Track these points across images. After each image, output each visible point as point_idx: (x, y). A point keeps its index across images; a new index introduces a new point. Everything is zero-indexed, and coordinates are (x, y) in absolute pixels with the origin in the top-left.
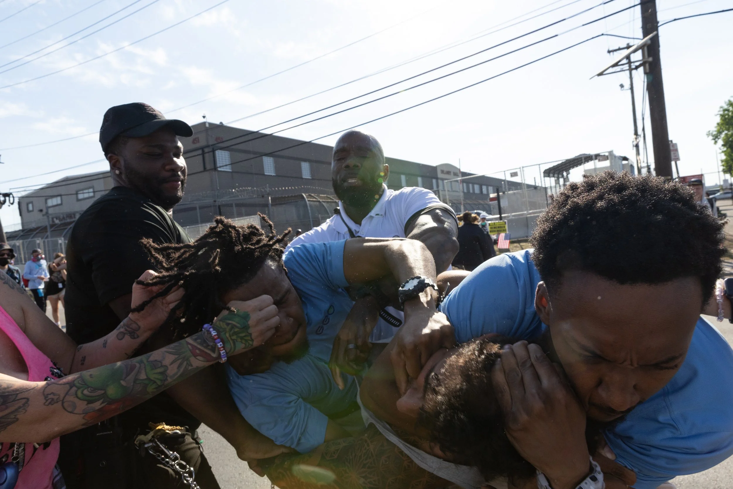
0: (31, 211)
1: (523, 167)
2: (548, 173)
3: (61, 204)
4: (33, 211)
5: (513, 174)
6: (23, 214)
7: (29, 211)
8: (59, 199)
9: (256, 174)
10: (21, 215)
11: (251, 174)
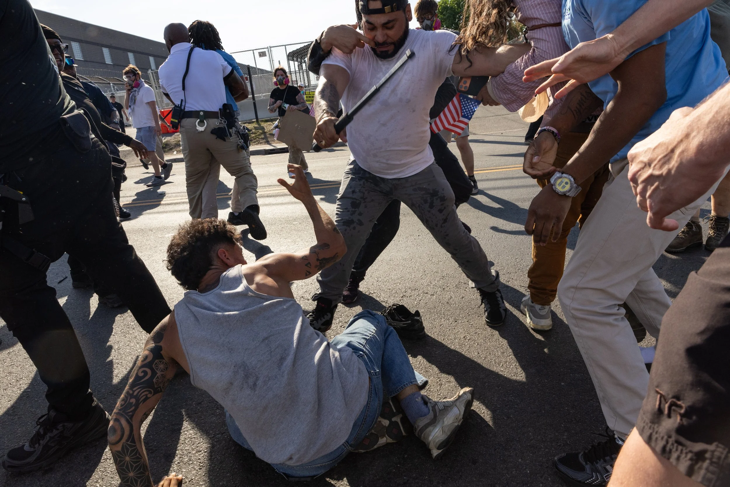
1: (270, 47)
2: (292, 56)
5: (261, 54)
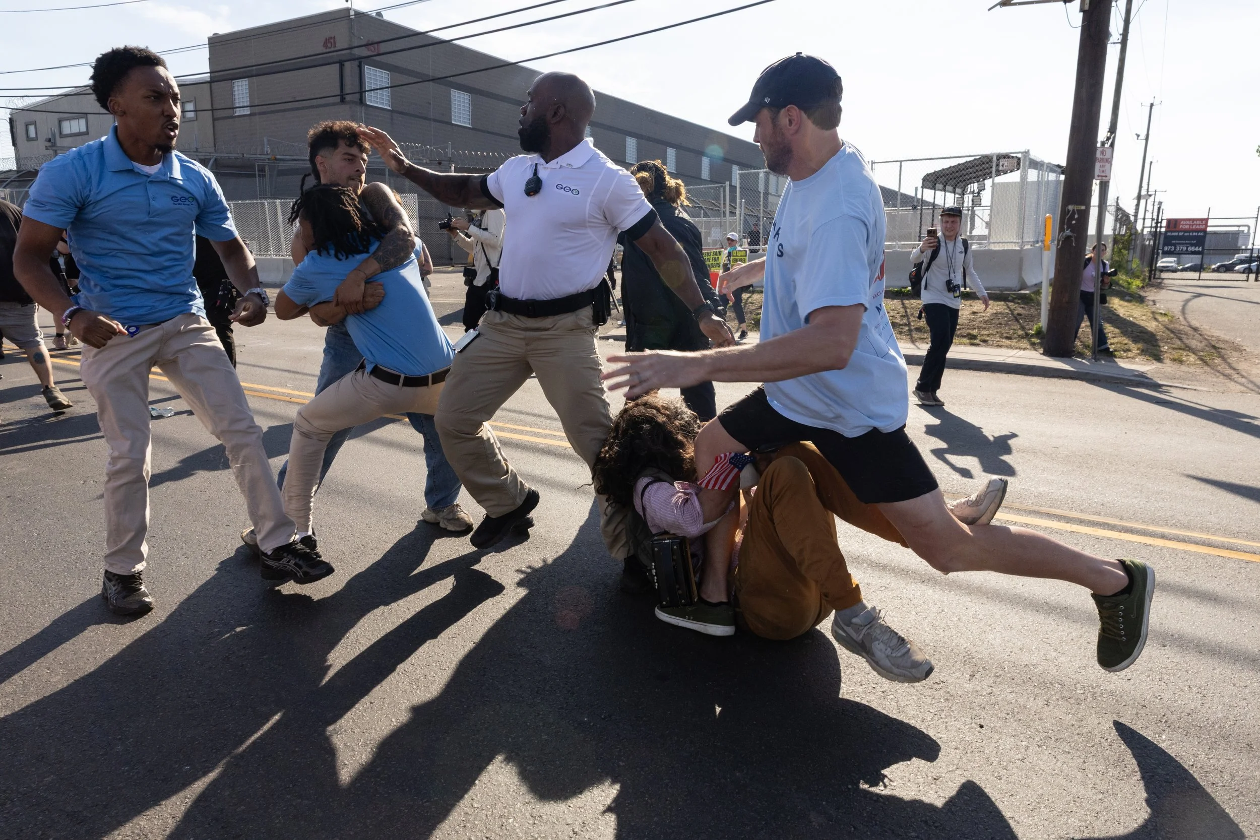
0: (32, 139)
2: (932, 181)
3: (87, 133)
4: (36, 139)
6: (18, 141)
7: (29, 139)
8: (83, 122)
9: (435, 120)
10: (14, 144)
11: (426, 118)
